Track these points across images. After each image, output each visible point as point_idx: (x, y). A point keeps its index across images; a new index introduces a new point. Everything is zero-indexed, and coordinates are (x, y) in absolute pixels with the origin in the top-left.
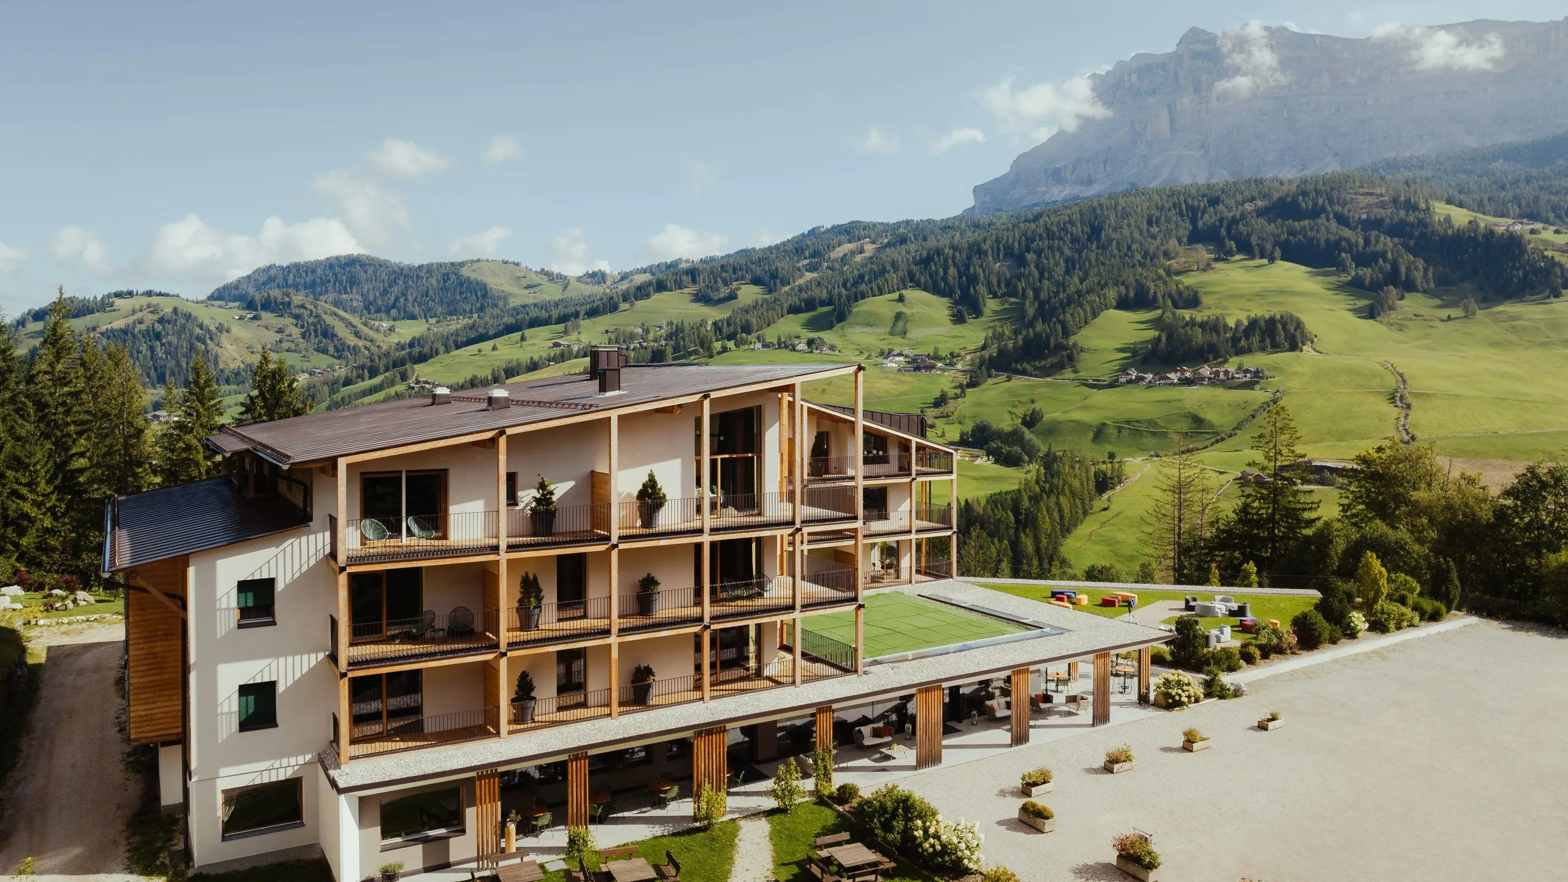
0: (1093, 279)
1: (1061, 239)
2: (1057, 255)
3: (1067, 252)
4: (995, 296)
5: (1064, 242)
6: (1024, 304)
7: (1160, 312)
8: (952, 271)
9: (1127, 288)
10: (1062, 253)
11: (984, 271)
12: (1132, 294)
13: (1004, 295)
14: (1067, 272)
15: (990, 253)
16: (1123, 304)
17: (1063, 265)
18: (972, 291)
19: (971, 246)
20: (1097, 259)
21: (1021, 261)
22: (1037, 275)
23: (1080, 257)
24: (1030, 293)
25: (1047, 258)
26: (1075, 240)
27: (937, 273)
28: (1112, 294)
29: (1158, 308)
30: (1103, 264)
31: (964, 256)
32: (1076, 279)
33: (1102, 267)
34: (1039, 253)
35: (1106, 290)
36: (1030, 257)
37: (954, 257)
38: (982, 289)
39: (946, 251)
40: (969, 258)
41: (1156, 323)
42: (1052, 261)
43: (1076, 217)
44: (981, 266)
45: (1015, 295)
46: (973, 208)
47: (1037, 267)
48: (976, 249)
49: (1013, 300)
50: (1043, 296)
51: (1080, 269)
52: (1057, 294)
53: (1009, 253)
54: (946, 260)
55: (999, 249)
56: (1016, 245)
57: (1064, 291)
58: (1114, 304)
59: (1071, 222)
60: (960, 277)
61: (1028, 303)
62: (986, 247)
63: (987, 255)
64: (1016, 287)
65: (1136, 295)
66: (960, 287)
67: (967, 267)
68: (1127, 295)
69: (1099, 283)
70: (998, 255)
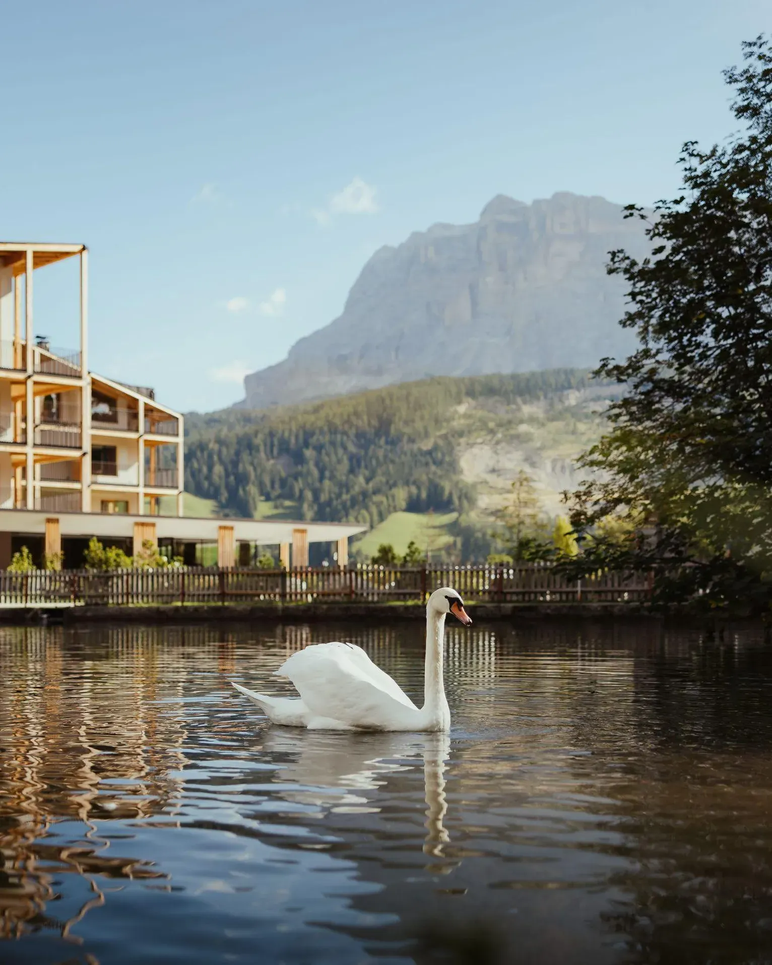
0: (380, 479)
1: (345, 433)
2: (340, 451)
3: (352, 448)
4: (268, 498)
5: (348, 436)
6: (301, 507)
7: (454, 515)
8: (218, 469)
9: (419, 488)
10: (345, 448)
11: (255, 469)
12: (424, 495)
13: (279, 497)
14: (352, 471)
15: (262, 448)
16: (414, 506)
17: (346, 461)
18: (241, 492)
19: (239, 441)
20: (385, 457)
21: (299, 458)
22: (316, 473)
23: (366, 453)
24: (309, 495)
25: (328, 454)
26: (360, 435)
27: (200, 470)
28: (401, 495)
29: (453, 511)
30: (393, 462)
31: (232, 452)
32: (361, 479)
33: (391, 467)
34: (319, 448)
35: (395, 491)
36: (309, 453)
37: (220, 453)
38: (253, 490)
39: (211, 445)
40: (238, 453)
41: (453, 528)
42: (334, 459)
43: (362, 408)
44: (252, 464)
45: (290, 497)
46: (244, 402)
47: (317, 465)
48: (247, 445)
49: (288, 503)
50: (324, 497)
51: (366, 467)
52: (339, 496)
53: (284, 448)
54: (210, 456)
55: (272, 446)
56: (293, 440)
57: (348, 492)
58: (403, 504)
59: (356, 414)
60: (227, 475)
61: (305, 506)
62: (258, 441)
63: (258, 451)
64: (292, 488)
65: (429, 496)
66: (227, 486)
67: (235, 464)
68: (419, 496)
69: (387, 482)
70: (272, 451)
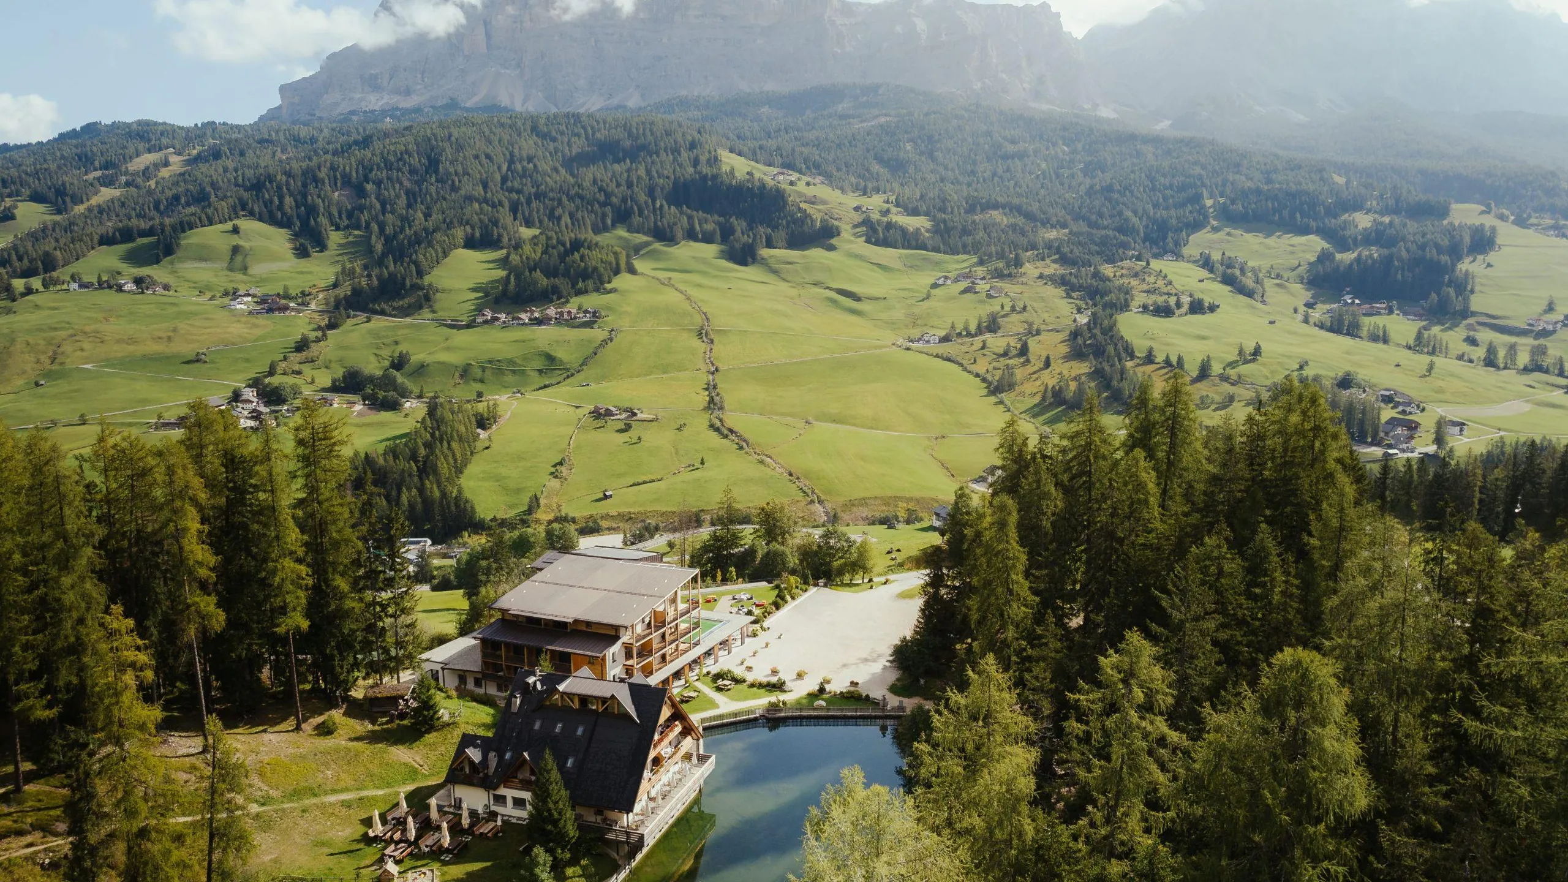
0: (436, 217)
1: (399, 170)
2: (397, 186)
3: (407, 183)
4: (338, 229)
5: (403, 173)
6: (370, 237)
7: (504, 251)
8: (288, 201)
9: (473, 228)
10: (401, 184)
11: (323, 201)
12: (478, 234)
13: (347, 227)
14: (409, 206)
15: (327, 181)
16: (470, 244)
17: (404, 197)
18: (312, 222)
19: (305, 172)
20: (438, 193)
21: (361, 192)
22: (378, 206)
23: (420, 190)
24: (375, 227)
25: (388, 190)
26: (413, 171)
27: (271, 202)
28: (459, 234)
29: (502, 248)
30: (445, 199)
31: (300, 184)
32: (420, 215)
33: (444, 203)
34: (378, 183)
35: (454, 231)
36: (369, 187)
37: (288, 184)
38: (324, 221)
39: (279, 177)
40: (305, 185)
41: (504, 262)
42: (393, 194)
43: (412, 147)
44: (319, 196)
45: (358, 228)
46: (279, 108)
47: (377, 198)
48: (310, 177)
49: (357, 232)
50: (389, 230)
51: (422, 203)
52: (402, 230)
53: (347, 181)
54: (279, 188)
55: (335, 179)
56: (354, 174)
57: (410, 227)
58: (462, 244)
59: (407, 152)
60: (298, 207)
61: (374, 238)
62: (323, 174)
63: (323, 183)
64: (359, 219)
65: (481, 235)
66: (298, 216)
67: (305, 196)
68: (473, 235)
69: (444, 221)
70: (336, 184)
